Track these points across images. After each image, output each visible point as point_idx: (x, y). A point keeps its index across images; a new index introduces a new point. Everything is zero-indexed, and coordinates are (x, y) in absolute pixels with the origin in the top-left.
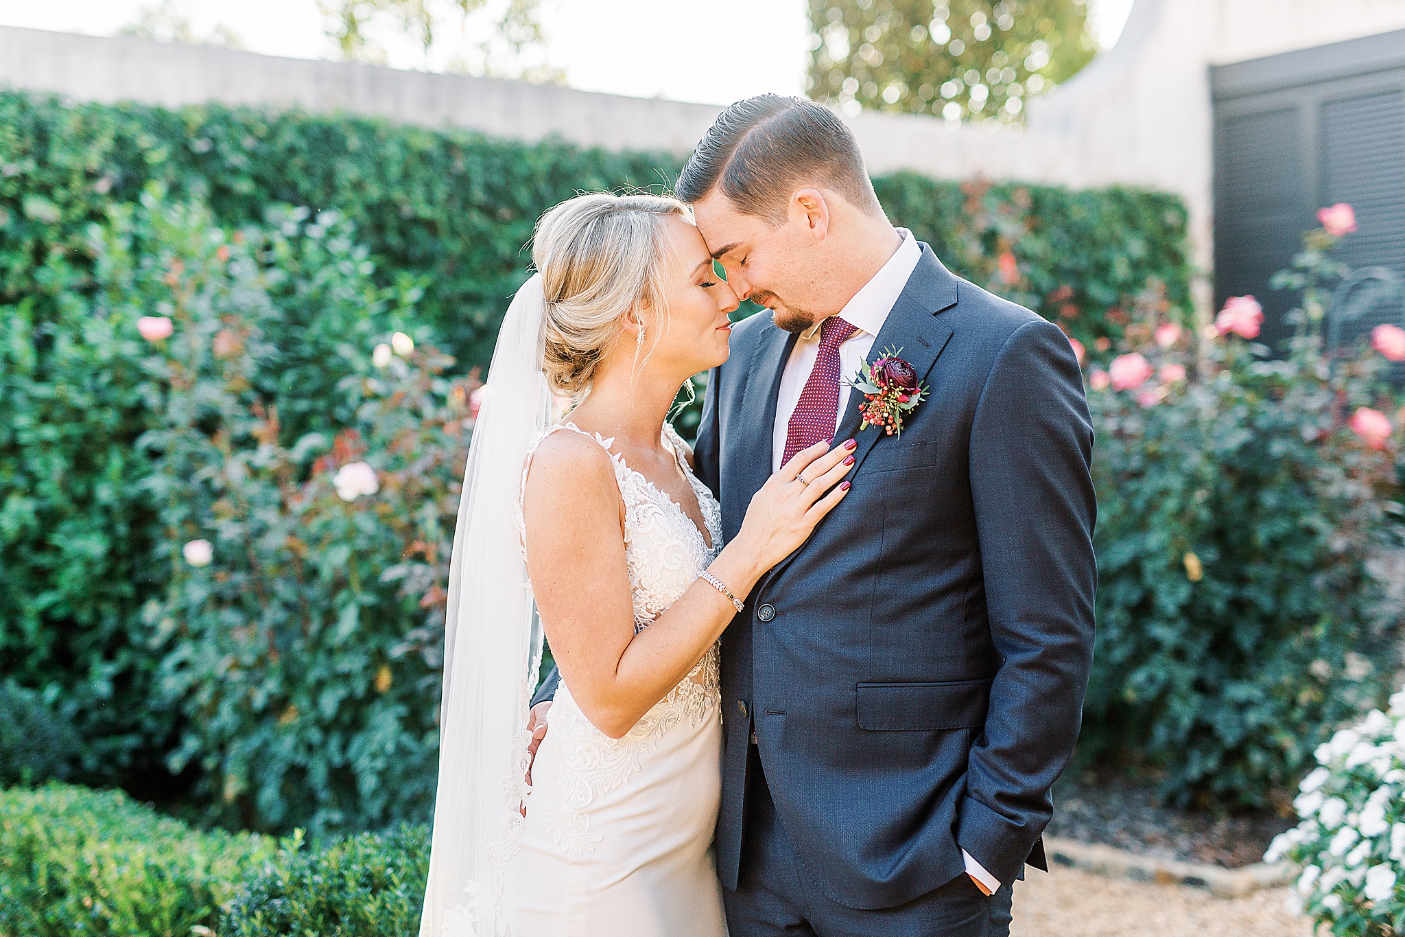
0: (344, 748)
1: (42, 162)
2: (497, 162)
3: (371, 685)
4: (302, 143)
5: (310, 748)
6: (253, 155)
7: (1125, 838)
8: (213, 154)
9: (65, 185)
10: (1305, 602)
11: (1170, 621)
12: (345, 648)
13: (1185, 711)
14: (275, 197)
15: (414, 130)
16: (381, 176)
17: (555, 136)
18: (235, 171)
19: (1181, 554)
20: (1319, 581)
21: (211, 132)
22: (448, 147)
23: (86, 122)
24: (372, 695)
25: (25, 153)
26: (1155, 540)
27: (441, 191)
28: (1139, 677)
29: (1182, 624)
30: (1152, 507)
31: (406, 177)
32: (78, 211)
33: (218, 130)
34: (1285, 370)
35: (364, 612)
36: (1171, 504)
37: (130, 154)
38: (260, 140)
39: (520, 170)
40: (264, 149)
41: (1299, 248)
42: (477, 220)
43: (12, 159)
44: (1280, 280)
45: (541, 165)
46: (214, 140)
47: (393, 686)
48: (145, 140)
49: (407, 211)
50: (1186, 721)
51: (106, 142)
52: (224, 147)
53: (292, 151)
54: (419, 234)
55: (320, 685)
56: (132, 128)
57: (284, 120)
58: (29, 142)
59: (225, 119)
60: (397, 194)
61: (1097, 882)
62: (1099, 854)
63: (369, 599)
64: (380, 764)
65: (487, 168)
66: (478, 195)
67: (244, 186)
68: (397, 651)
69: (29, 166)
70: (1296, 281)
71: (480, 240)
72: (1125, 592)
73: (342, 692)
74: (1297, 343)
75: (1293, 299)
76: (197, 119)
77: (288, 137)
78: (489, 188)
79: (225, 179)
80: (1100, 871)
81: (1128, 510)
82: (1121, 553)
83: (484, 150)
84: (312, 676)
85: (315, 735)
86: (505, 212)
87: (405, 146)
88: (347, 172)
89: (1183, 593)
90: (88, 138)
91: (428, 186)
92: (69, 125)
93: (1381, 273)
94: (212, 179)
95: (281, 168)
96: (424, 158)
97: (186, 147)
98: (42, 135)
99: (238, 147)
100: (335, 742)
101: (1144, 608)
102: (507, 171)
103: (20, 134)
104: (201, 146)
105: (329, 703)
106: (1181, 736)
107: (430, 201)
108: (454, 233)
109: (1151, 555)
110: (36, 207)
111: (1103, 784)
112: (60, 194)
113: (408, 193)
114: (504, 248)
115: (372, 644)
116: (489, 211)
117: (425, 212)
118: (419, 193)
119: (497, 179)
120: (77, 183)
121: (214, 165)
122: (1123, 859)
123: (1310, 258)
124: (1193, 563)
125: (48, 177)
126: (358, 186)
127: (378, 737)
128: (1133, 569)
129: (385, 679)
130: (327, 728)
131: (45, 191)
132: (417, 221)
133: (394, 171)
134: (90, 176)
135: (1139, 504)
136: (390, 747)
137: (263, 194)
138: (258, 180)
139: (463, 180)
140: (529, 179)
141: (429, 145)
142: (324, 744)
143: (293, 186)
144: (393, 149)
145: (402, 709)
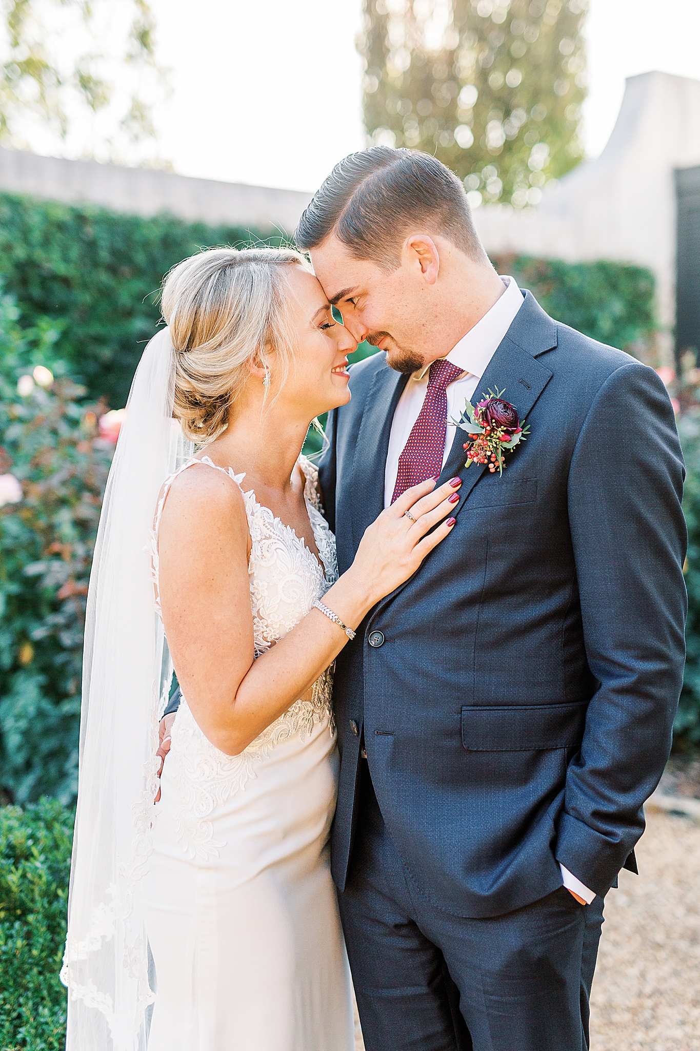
3: (16, 658)
15: (54, 204)
16: (26, 240)
17: (166, 212)
22: (81, 218)
24: (16, 667)
27: (75, 252)
31: (46, 241)
35: (10, 599)
39: (137, 237)
42: (104, 277)
45: (155, 234)
47: (34, 659)
49: (46, 268)
54: (57, 288)
60: (39, 255)
63: (14, 589)
64: (23, 724)
65: (112, 237)
66: (104, 255)
68: (39, 633)
71: (106, 293)
78: (114, 252)
83: (109, 222)
86: (125, 270)
87: (46, 217)
91: (65, 250)
96: (61, 227)
102: (128, 239)
107: (65, 261)
108: (85, 286)
113: (48, 253)
114: (124, 298)
115: (17, 625)
116: (113, 270)
117: (62, 269)
118: (56, 255)
119: (119, 244)
126: (7, 248)
127: (21, 702)
129: (27, 654)
132: (55, 277)
133: (36, 236)
136: (32, 710)
139: (91, 245)
140: (146, 244)
141: (66, 217)
144: (35, 220)
145: (41, 679)
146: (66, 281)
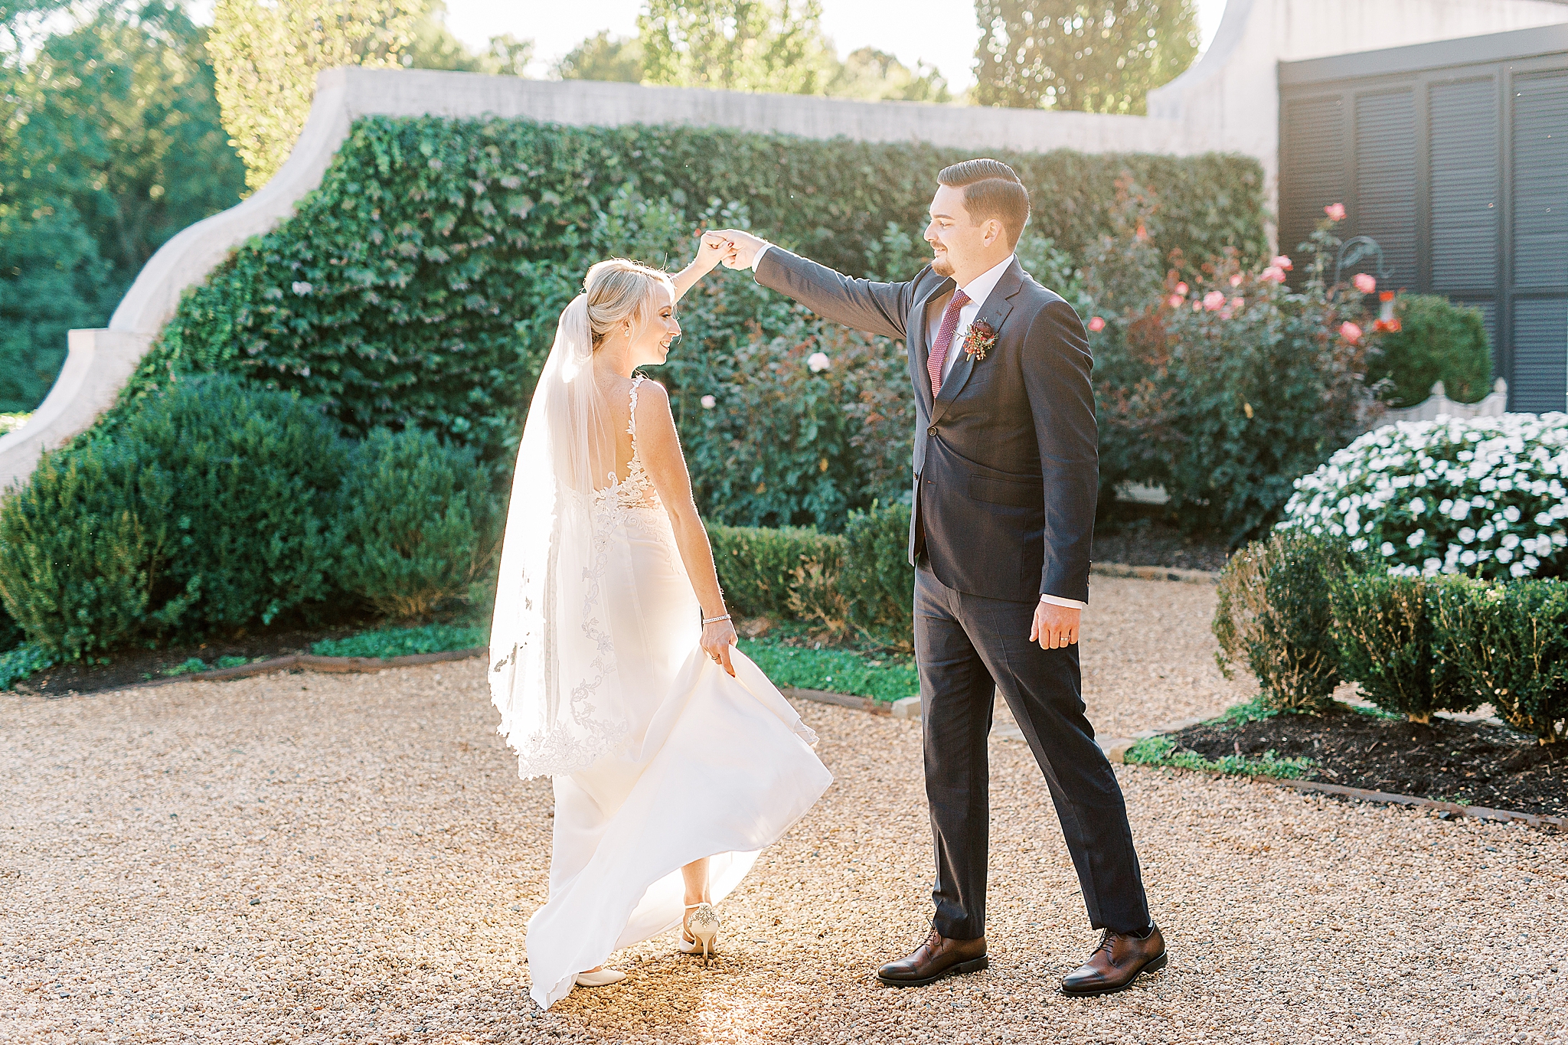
0: (800, 503)
1: (549, 168)
2: (806, 157)
3: (818, 467)
4: (693, 150)
5: (780, 503)
6: (664, 158)
7: (1209, 566)
8: (643, 158)
9: (562, 182)
10: (1311, 431)
11: (1236, 441)
12: (805, 449)
13: (1242, 492)
14: (676, 185)
15: (755, 137)
16: (738, 168)
17: (839, 136)
18: (653, 169)
19: (1242, 404)
20: (1317, 418)
21: (639, 144)
22: (776, 145)
23: (572, 141)
24: (817, 474)
25: (538, 163)
26: (1226, 396)
27: (773, 177)
28: (1217, 473)
29: (1242, 443)
30: (1225, 377)
31: (752, 167)
32: (568, 198)
33: (645, 144)
34: (1303, 299)
35: (820, 429)
36: (1236, 375)
37: (597, 160)
38: (668, 148)
39: (819, 160)
40: (670, 153)
41: (1314, 229)
42: (793, 195)
43: (531, 167)
44: (1301, 247)
45: (833, 158)
46: (642, 149)
47: (829, 468)
48: (605, 152)
49: (753, 191)
50: (1244, 497)
51: (583, 154)
52: (649, 155)
53: (686, 154)
54: (759, 205)
55: (786, 469)
56: (598, 144)
57: (679, 133)
58: (542, 156)
59: (648, 137)
60: (747, 180)
61: (1193, 587)
62: (1194, 573)
63: (823, 423)
64: (826, 507)
65: (800, 161)
66: (796, 180)
67: (660, 178)
68: (834, 450)
69: (542, 171)
70: (1311, 248)
71: (796, 207)
72: (1210, 426)
73: (798, 473)
74: (1310, 284)
75: (1310, 258)
76: (633, 136)
77: (684, 146)
78: (801, 173)
79: (649, 175)
80: (1195, 581)
81: (1212, 379)
82: (1208, 403)
83: (798, 148)
84: (780, 466)
85: (783, 497)
86: (810, 190)
87: (752, 149)
88: (719, 166)
89: (1243, 425)
90: (573, 152)
91: (765, 174)
92: (563, 144)
93: (1365, 239)
94: (641, 173)
95: (680, 166)
96: (763, 155)
97: (626, 155)
98: (548, 150)
99: (655, 155)
100: (793, 500)
101: (1221, 435)
102: (812, 162)
103: (536, 151)
104: (637, 154)
105: (792, 479)
106: (1241, 506)
107: (767, 185)
108: (780, 205)
109: (1225, 404)
110: (548, 196)
111: (1196, 543)
112: (559, 188)
113: (753, 180)
114: (810, 213)
115: (820, 447)
116: (801, 189)
117: (764, 191)
118: (760, 178)
119: (806, 168)
120: (568, 181)
121: (643, 166)
122: (1207, 575)
123: (1318, 235)
124: (1248, 408)
125: (552, 177)
126: (723, 176)
127: (824, 495)
128: (1215, 413)
129: (824, 465)
130: (789, 492)
131: (551, 186)
132: (757, 196)
133: (746, 165)
134: (576, 176)
135: (1219, 376)
136: (831, 498)
137: (669, 183)
138: (666, 173)
139: (786, 169)
140: (825, 167)
141: (765, 146)
142: (788, 501)
143: (687, 177)
144: (744, 150)
145: (834, 481)
146: (766, 200)
